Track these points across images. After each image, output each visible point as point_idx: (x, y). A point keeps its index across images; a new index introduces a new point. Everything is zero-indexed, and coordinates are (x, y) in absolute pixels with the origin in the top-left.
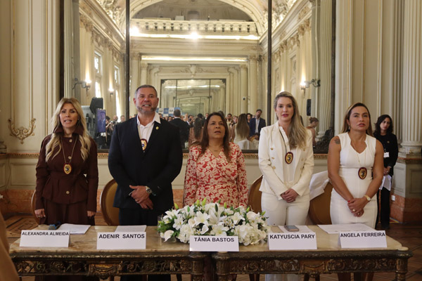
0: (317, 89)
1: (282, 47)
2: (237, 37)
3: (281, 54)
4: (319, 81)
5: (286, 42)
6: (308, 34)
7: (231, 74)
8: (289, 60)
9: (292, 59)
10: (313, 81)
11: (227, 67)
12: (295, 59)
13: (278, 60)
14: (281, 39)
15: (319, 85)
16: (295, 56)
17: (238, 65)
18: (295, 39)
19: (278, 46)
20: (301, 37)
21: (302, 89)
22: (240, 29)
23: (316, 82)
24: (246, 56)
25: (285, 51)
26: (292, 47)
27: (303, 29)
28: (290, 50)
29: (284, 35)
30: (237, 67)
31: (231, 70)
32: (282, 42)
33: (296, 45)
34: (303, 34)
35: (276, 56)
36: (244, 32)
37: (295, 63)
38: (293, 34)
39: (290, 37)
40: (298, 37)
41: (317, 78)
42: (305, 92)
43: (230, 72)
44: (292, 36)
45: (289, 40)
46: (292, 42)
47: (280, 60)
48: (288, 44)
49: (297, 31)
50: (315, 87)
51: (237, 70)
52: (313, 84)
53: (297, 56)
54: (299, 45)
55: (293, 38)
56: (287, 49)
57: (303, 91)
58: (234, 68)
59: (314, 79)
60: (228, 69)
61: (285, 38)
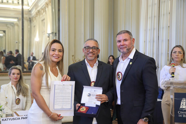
1: (37, 14)
2: (11, 7)
3: (37, 18)
4: (56, 34)
5: (39, 11)
6: (50, 7)
7: (9, 28)
8: (41, 22)
11: (6, 24)
12: (45, 21)
13: (35, 21)
14: (36, 9)
15: (56, 35)
16: (44, 19)
17: (13, 23)
18: (44, 9)
20: (47, 9)
22: (13, 2)
23: (55, 33)
24: (17, 18)
25: (38, 16)
26: (42, 14)
27: (47, 4)
28: (41, 16)
29: (38, 7)
30: (12, 24)
31: (8, 26)
32: (36, 11)
34: (48, 7)
36: (16, 4)
37: (44, 23)
38: (42, 7)
39: (41, 8)
40: (45, 9)
41: (55, 31)
42: (49, 39)
43: (8, 27)
44: (42, 8)
45: (41, 10)
46: (42, 11)
47: (36, 21)
48: (40, 12)
49: (45, 6)
50: (54, 36)
51: (13, 26)
52: (53, 35)
53: (45, 19)
54: (46, 13)
55: (43, 9)
56: (40, 15)
57: (48, 38)
58: (11, 25)
59: (53, 32)
60: (7, 25)
61: (39, 9)
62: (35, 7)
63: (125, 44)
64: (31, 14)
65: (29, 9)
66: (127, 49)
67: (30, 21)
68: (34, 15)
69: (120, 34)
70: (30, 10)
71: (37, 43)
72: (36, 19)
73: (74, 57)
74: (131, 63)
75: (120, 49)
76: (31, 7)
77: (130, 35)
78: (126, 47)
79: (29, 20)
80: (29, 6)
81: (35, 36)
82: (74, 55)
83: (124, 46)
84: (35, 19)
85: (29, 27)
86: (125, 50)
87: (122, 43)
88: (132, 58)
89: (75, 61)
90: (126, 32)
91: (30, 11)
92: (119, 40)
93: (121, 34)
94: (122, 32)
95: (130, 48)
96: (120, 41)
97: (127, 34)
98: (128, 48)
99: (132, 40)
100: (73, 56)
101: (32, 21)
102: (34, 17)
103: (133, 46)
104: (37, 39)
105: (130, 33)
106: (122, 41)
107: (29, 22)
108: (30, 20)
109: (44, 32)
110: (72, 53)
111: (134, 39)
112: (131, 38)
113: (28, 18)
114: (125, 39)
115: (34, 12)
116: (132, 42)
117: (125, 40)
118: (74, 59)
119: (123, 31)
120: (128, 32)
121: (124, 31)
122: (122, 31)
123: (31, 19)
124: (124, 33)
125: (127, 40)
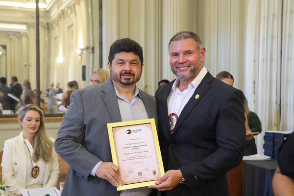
0: (91, 56)
1: (60, 16)
2: (16, 5)
3: (60, 23)
4: (93, 49)
5: (63, 12)
6: (83, 4)
7: (12, 41)
8: (66, 29)
9: (69, 27)
10: (87, 48)
11: (7, 34)
12: (74, 28)
13: (57, 29)
14: (58, 8)
15: (93, 52)
16: (72, 25)
17: (19, 32)
18: (72, 8)
19: (56, 15)
20: (77, 7)
21: (80, 56)
23: (91, 49)
24: (26, 24)
25: (62, 20)
26: (69, 17)
28: (67, 19)
29: (62, 5)
30: (18, 34)
31: (11, 37)
32: (59, 11)
33: (73, 14)
34: (79, 4)
35: (55, 25)
37: (73, 31)
38: (69, 4)
39: (67, 6)
40: (74, 7)
41: (91, 45)
42: (81, 59)
43: (11, 39)
44: (69, 6)
45: (66, 9)
46: (69, 11)
47: (59, 29)
48: (65, 14)
49: (73, 2)
50: (90, 53)
51: (18, 38)
52: (88, 51)
53: (74, 25)
54: (75, 15)
55: (70, 8)
56: (64, 18)
57: (80, 57)
58: (14, 35)
59: (88, 46)
60: (8, 36)
61: (63, 7)
62: (57, 5)
63: (187, 61)
64: (49, 17)
65: (45, 9)
66: (192, 70)
67: (48, 29)
68: (55, 19)
70: (48, 9)
71: (61, 65)
72: (58, 25)
74: (197, 97)
75: (175, 69)
76: (49, 5)
77: (197, 41)
78: (189, 66)
79: (46, 27)
80: (46, 3)
81: (56, 54)
83: (185, 65)
84: (56, 26)
85: (46, 39)
86: (187, 73)
87: (181, 59)
91: (48, 12)
92: (174, 52)
93: (180, 39)
95: (198, 68)
96: (176, 55)
98: (192, 67)
99: (200, 50)
101: (51, 29)
102: (55, 22)
104: (59, 59)
106: (181, 55)
107: (46, 30)
108: (49, 27)
109: (73, 46)
111: (204, 49)
112: (198, 48)
113: (45, 24)
114: (187, 50)
115: (54, 14)
116: (201, 55)
117: (188, 52)
119: (184, 32)
122: (180, 33)
123: (49, 25)
124: (186, 37)
125: (191, 53)
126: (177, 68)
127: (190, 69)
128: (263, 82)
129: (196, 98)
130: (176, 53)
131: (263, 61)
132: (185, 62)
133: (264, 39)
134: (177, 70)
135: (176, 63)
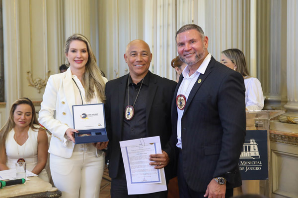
63: (193, 48)
66: (197, 56)
69: (182, 31)
73: (30, 74)
74: (200, 81)
77: (199, 31)
78: (195, 53)
82: (30, 70)
86: (193, 59)
87: (187, 47)
88: (203, 73)
89: (33, 82)
90: (192, 27)
92: (180, 42)
93: (184, 31)
94: (186, 28)
95: (202, 54)
96: (182, 44)
97: (194, 31)
98: (197, 54)
99: (203, 39)
100: (28, 73)
103: (206, 49)
105: (200, 28)
106: (187, 44)
110: (27, 68)
111: (207, 37)
112: (201, 37)
114: (191, 39)
116: (205, 43)
117: (192, 41)
118: (31, 79)
119: (187, 25)
120: (196, 27)
121: (189, 25)
122: (185, 26)
124: (189, 29)
125: (195, 42)
126: (184, 56)
127: (195, 55)
128: (161, 66)
129: (199, 83)
130: (182, 43)
131: (161, 46)
132: (190, 50)
133: (161, 27)
134: (185, 57)
135: (183, 51)
